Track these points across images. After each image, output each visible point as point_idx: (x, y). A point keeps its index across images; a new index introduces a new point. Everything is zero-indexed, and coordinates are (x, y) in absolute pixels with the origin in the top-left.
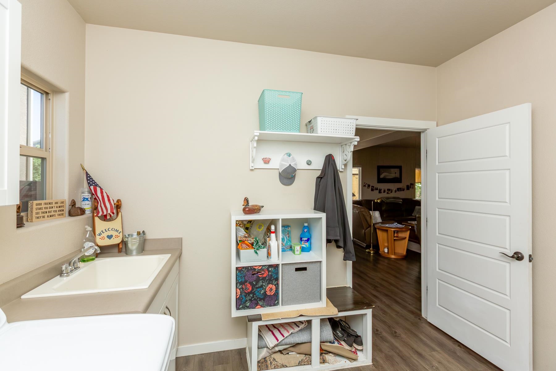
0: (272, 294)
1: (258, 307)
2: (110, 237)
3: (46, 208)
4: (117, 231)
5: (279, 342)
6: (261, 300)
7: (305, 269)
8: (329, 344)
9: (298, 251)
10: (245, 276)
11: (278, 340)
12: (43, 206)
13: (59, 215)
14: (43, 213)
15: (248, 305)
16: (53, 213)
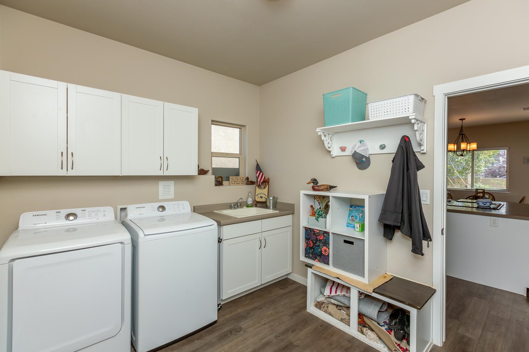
0: (326, 255)
1: (316, 260)
2: (261, 197)
3: (236, 180)
4: (265, 195)
5: (331, 295)
6: (318, 256)
7: (352, 243)
8: (376, 324)
9: (357, 228)
10: (309, 235)
11: (331, 293)
12: (234, 179)
13: (242, 184)
14: (234, 182)
15: (311, 256)
16: (238, 183)
